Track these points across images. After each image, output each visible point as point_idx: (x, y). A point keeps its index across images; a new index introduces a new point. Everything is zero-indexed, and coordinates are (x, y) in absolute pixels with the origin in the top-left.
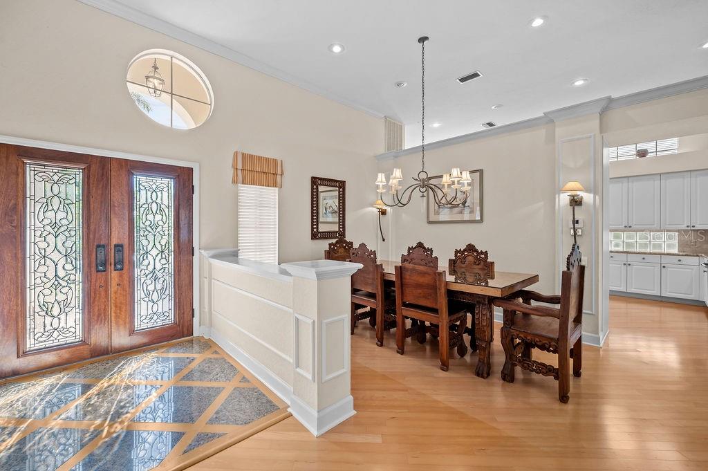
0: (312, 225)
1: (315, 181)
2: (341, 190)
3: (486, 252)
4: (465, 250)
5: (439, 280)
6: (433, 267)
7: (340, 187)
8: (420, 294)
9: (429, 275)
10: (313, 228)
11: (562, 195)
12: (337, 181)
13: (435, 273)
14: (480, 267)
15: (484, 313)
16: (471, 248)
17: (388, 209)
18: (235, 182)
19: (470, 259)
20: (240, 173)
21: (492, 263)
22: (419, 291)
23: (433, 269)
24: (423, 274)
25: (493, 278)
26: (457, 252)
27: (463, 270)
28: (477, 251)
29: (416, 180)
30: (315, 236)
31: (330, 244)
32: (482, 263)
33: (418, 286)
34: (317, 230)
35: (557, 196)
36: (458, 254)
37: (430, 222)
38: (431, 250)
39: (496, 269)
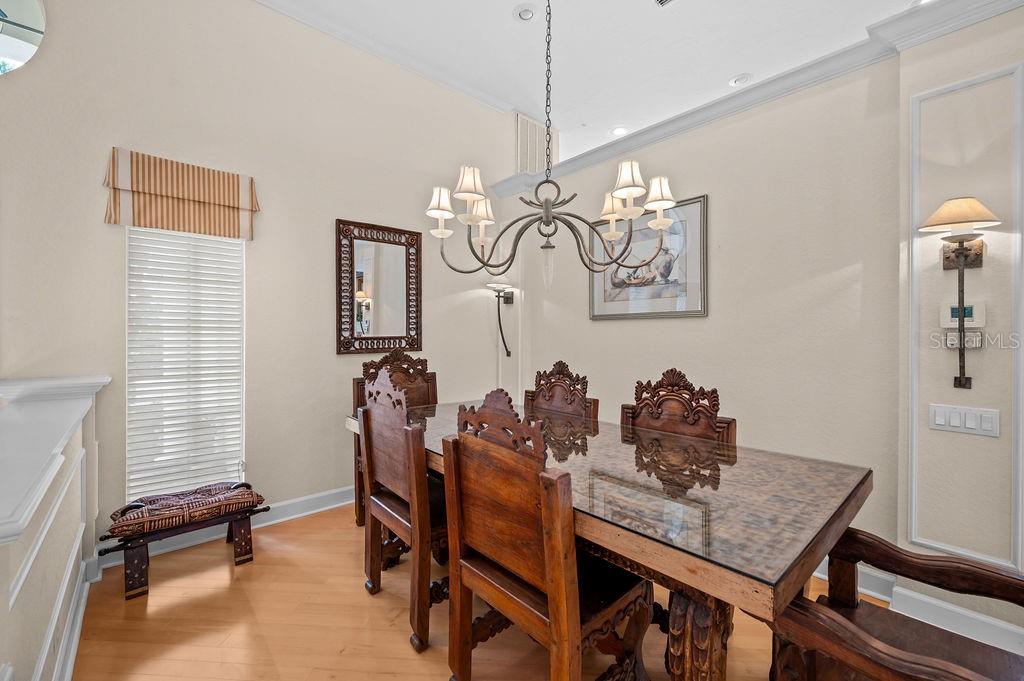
0: (339, 322)
1: (343, 228)
2: (412, 250)
3: (714, 391)
4: (660, 385)
5: (550, 508)
6: (531, 456)
7: (408, 245)
8: (501, 532)
9: (524, 479)
10: (339, 330)
11: (918, 242)
12: (401, 232)
13: (538, 478)
14: (698, 430)
15: (703, 646)
16: (674, 380)
17: (517, 292)
18: (112, 219)
19: (672, 407)
20: (126, 200)
21: (730, 424)
22: (500, 524)
23: (533, 462)
24: (508, 473)
25: (731, 461)
26: (641, 388)
27: (656, 434)
28: (689, 387)
29: (530, 203)
30: (344, 347)
31: (365, 365)
32: (703, 420)
33: (498, 508)
34: (352, 335)
35: (903, 245)
36: (645, 395)
37: (595, 318)
38: (584, 382)
39: (741, 439)
